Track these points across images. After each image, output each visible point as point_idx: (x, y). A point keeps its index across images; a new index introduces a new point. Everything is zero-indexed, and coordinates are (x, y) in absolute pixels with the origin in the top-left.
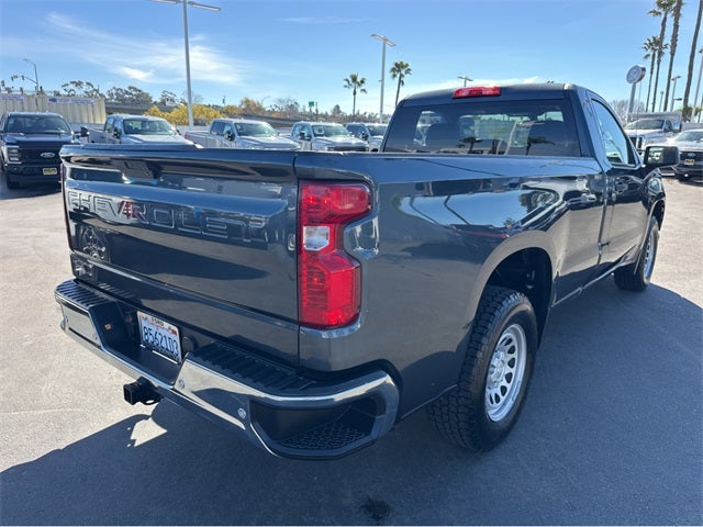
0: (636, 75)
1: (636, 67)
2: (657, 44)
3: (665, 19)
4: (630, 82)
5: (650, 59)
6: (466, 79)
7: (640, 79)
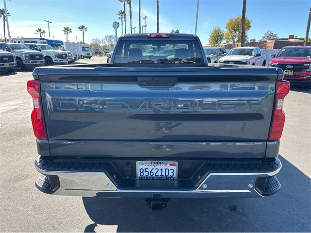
0: (116, 25)
1: (115, 22)
2: (123, 13)
3: (125, 4)
4: (114, 28)
5: (121, 19)
6: (49, 22)
7: (118, 27)
